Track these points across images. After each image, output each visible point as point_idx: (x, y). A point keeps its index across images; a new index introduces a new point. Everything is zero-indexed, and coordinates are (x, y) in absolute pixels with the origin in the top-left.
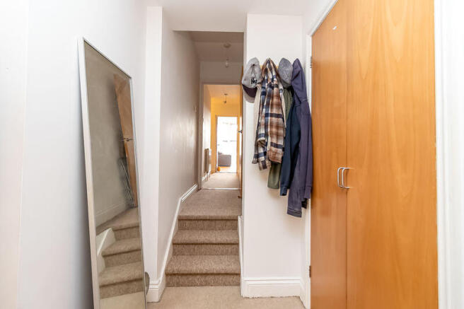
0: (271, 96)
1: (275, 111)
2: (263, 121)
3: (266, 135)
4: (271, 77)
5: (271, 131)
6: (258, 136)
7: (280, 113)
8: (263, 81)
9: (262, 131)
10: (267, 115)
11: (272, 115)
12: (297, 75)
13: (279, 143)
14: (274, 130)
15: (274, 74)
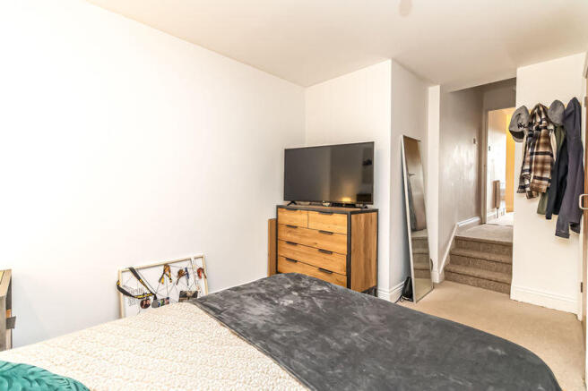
0: (538, 137)
1: (541, 150)
2: (528, 159)
3: (530, 170)
4: (539, 120)
5: (535, 168)
6: (523, 171)
7: (548, 150)
8: (531, 124)
9: (527, 167)
10: (532, 154)
11: (537, 154)
12: (569, 115)
13: (545, 176)
14: (539, 166)
15: (543, 117)
